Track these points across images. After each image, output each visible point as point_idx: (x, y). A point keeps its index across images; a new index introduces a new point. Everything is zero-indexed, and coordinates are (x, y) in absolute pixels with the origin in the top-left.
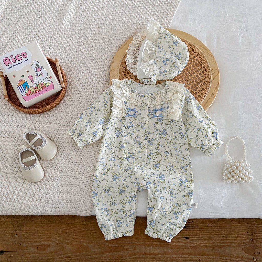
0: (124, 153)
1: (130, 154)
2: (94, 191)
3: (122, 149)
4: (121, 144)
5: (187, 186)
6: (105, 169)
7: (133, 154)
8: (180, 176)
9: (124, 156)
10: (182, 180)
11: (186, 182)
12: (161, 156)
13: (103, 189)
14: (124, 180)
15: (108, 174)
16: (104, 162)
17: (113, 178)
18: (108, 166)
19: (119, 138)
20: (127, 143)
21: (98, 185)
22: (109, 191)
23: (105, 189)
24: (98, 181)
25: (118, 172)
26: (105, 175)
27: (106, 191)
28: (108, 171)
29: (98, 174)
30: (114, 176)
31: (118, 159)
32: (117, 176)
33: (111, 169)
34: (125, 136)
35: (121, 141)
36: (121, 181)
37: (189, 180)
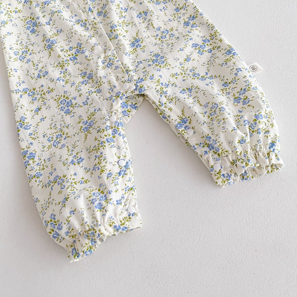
0: (61, 53)
1: (74, 50)
3: (53, 47)
4: (47, 40)
5: (213, 49)
6: (36, 98)
7: (80, 46)
8: (190, 39)
9: (64, 57)
10: (198, 45)
11: (207, 45)
12: (135, 24)
13: (46, 138)
14: (86, 103)
15: (47, 105)
16: (27, 89)
18: (38, 91)
19: (37, 33)
20: (59, 33)
21: (32, 135)
22: (61, 139)
23: (50, 137)
24: (30, 126)
25: (65, 91)
26: (40, 110)
27: (53, 141)
28: (43, 100)
29: (24, 114)
30: (61, 104)
31: (55, 68)
32: (67, 101)
33: (48, 92)
34: (47, 22)
35: (44, 35)
36: (80, 106)
37: (211, 35)
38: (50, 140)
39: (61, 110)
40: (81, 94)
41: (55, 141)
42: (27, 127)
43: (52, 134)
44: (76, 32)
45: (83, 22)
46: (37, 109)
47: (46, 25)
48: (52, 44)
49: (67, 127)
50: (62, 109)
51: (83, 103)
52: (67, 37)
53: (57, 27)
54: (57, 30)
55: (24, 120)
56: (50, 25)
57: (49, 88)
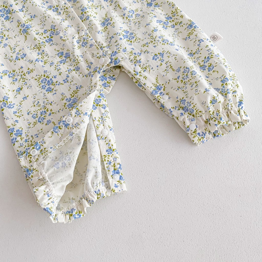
0: (37, 37)
1: (49, 33)
2: (12, 127)
3: (29, 31)
4: (22, 25)
5: (176, 25)
6: (16, 79)
7: (54, 28)
8: (154, 17)
9: (39, 39)
10: (162, 22)
11: (170, 21)
12: (103, 7)
13: (31, 115)
14: (66, 81)
15: (28, 85)
16: (7, 71)
17: (43, 88)
18: (18, 72)
19: (11, 20)
20: (33, 18)
21: (16, 113)
22: (45, 115)
23: (34, 114)
24: (14, 105)
25: (44, 71)
26: (22, 90)
27: (38, 118)
28: (24, 81)
29: (7, 94)
30: (42, 83)
31: (32, 51)
32: (47, 80)
33: (28, 73)
34: (21, 9)
35: (18, 21)
36: (61, 84)
37: (172, 13)
38: (34, 116)
39: (42, 89)
40: (61, 73)
41: (40, 117)
42: (11, 106)
43: (36, 111)
44: (49, 16)
45: (55, 8)
46: (18, 89)
47: (20, 11)
48: (27, 29)
49: (51, 104)
50: (43, 87)
51: (64, 81)
52: (41, 21)
53: (30, 13)
54: (31, 16)
55: (7, 100)
56: (23, 11)
57: (29, 69)
